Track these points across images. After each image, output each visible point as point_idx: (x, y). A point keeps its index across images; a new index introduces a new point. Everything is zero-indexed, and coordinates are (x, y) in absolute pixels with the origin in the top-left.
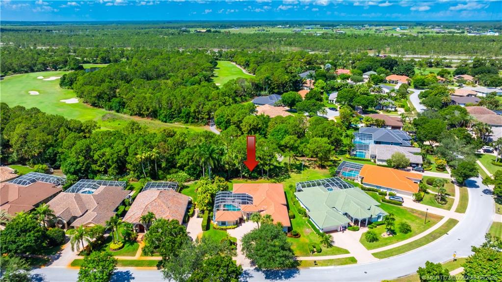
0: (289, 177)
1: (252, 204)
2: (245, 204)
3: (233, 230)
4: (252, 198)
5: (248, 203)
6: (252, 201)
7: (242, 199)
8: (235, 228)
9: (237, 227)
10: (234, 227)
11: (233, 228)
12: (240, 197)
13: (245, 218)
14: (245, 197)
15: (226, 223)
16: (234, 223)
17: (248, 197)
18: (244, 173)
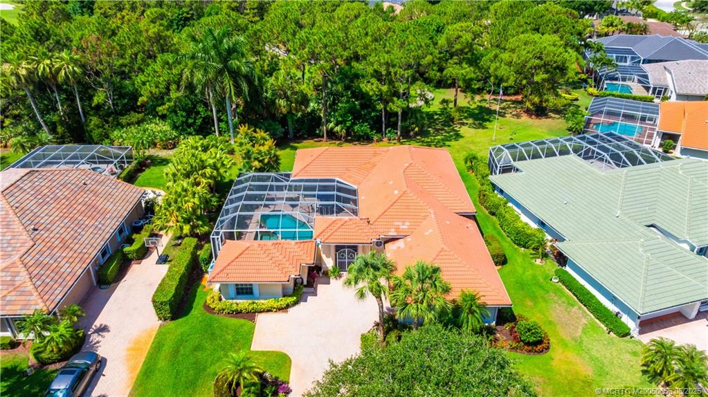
0: (458, 136)
1: (355, 212)
2: (332, 213)
3: (281, 315)
4: (354, 192)
5: (340, 210)
6: (355, 202)
7: (321, 198)
8: (288, 306)
9: (296, 303)
10: (284, 302)
11: (280, 309)
12: (313, 189)
13: (329, 263)
14: (332, 188)
15: (256, 291)
16: (284, 287)
17: (339, 189)
18: (331, 125)
